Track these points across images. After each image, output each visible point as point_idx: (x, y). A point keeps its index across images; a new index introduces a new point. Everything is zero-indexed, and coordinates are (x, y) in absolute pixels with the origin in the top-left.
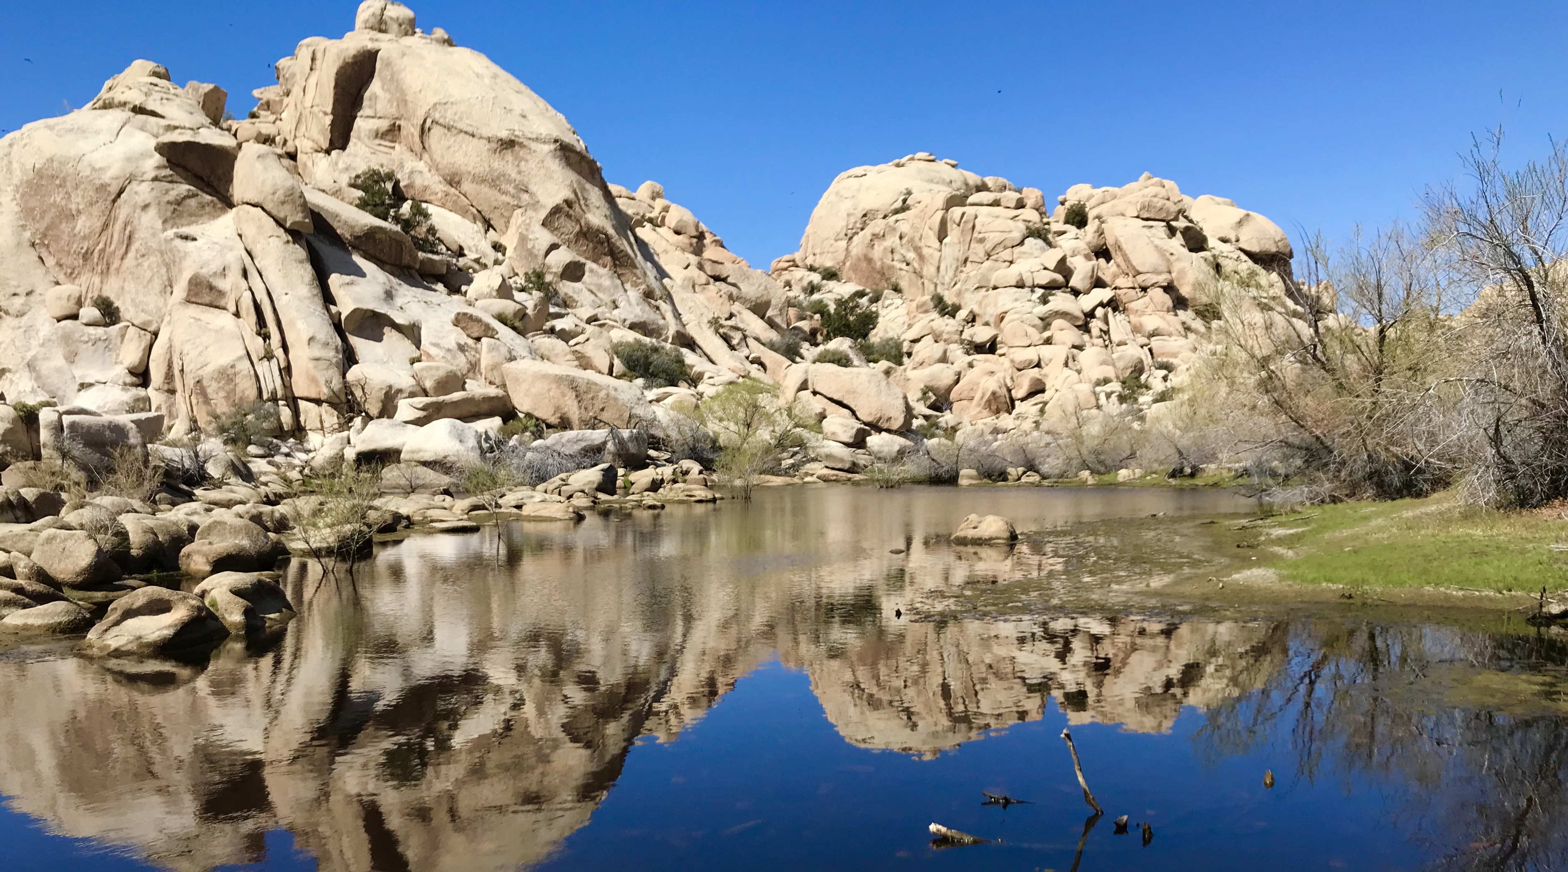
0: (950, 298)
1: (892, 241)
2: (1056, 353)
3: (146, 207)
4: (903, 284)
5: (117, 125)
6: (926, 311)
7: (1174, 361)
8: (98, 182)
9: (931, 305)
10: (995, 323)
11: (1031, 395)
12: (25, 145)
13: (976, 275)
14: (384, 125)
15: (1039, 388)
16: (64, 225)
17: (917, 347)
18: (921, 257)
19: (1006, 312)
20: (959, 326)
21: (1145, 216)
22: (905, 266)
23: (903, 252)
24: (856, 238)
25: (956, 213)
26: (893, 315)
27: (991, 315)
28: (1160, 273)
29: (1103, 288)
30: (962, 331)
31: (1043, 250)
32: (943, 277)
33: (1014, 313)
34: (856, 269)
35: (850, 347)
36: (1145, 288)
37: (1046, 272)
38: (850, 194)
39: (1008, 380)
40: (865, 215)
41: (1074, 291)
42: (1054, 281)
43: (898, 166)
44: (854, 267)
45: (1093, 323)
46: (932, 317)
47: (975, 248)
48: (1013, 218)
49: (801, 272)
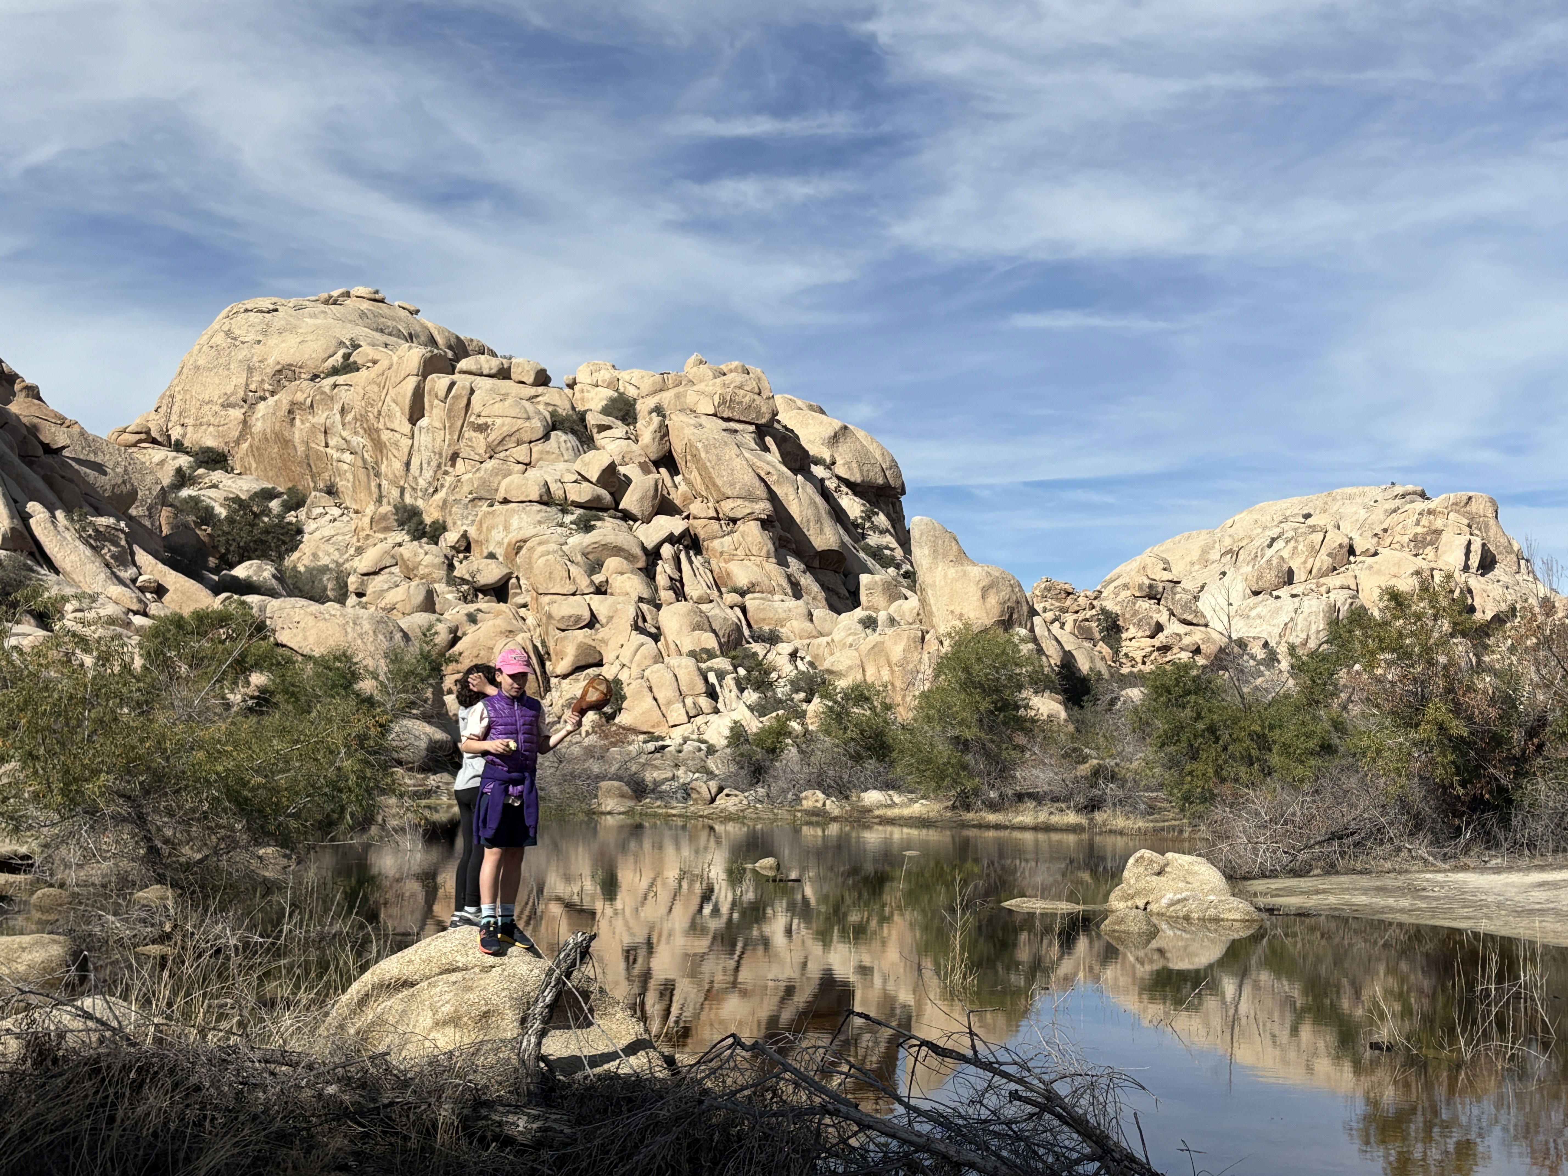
0: (428, 510)
1: (326, 415)
2: (617, 608)
4: (342, 484)
6: (387, 529)
9: (392, 522)
10: (506, 557)
11: (577, 668)
13: (471, 481)
15: (591, 661)
17: (375, 584)
18: (379, 446)
19: (525, 541)
20: (446, 557)
21: (725, 415)
22: (347, 457)
23: (345, 434)
24: (262, 405)
25: (439, 382)
26: (328, 531)
27: (500, 543)
28: (756, 500)
29: (672, 515)
30: (451, 567)
31: (578, 453)
32: (415, 478)
33: (540, 544)
34: (261, 455)
35: (274, 576)
36: (734, 521)
37: (585, 484)
38: (251, 337)
39: (539, 645)
40: (279, 371)
41: (627, 516)
42: (598, 498)
43: (326, 302)
44: (257, 452)
45: (659, 569)
46: (399, 540)
47: (470, 440)
48: (530, 399)
49: (157, 454)
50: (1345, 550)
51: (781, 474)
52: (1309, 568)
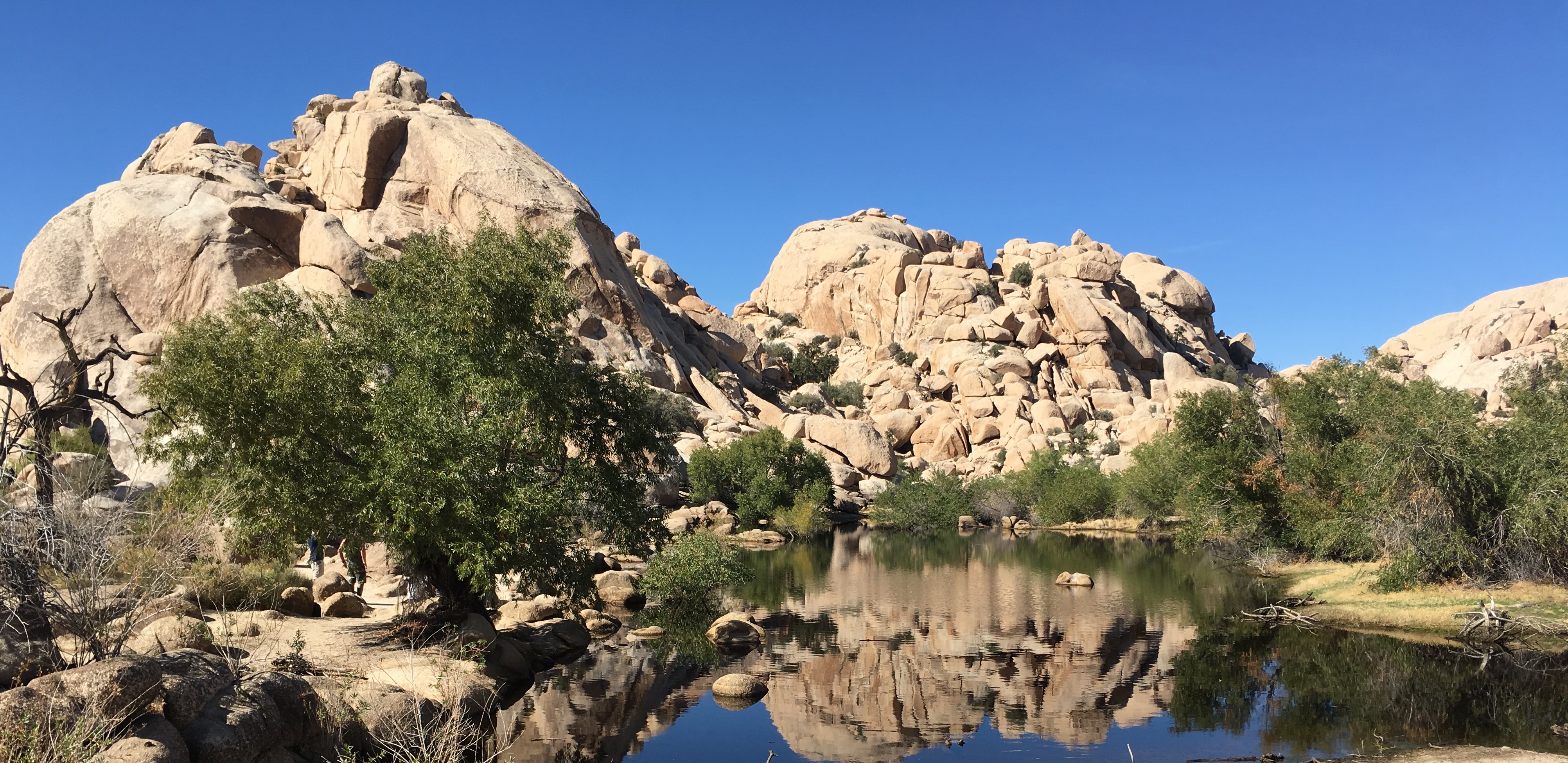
0: (907, 347)
1: (850, 292)
2: (1009, 404)
3: (222, 265)
4: (861, 333)
5: (189, 190)
6: (884, 359)
7: (1113, 411)
8: (178, 242)
9: (889, 353)
10: (949, 373)
11: (986, 440)
12: (106, 205)
13: (930, 328)
14: (414, 188)
15: (994, 434)
16: (144, 278)
17: (877, 391)
18: (879, 309)
19: (960, 364)
20: (916, 374)
21: (1084, 278)
22: (862, 316)
23: (861, 303)
24: (816, 287)
25: (911, 270)
26: (853, 359)
27: (946, 365)
28: (1099, 331)
29: (1048, 342)
30: (919, 379)
31: (993, 307)
32: (900, 328)
33: (968, 365)
34: (816, 316)
35: (820, 392)
36: (1086, 344)
37: (996, 327)
38: (810, 247)
39: (965, 426)
40: (825, 267)
41: (1021, 345)
42: (1004, 334)
43: (852, 221)
44: (814, 315)
45: (1039, 376)
46: (890, 365)
47: (930, 304)
48: (965, 276)
49: (763, 317)
50: (1548, 325)
51: (1117, 314)
52: (1520, 339)
